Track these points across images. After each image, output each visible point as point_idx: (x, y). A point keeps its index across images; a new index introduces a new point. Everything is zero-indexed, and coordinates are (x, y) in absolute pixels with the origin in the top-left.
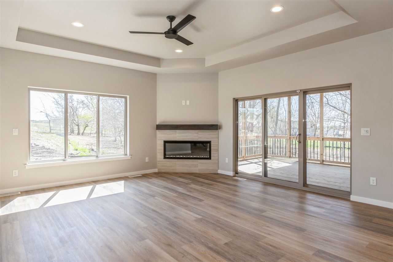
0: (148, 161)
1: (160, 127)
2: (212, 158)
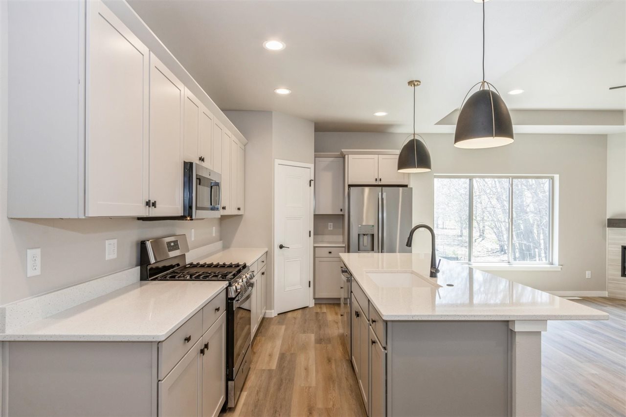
0: (590, 277)
1: (615, 223)
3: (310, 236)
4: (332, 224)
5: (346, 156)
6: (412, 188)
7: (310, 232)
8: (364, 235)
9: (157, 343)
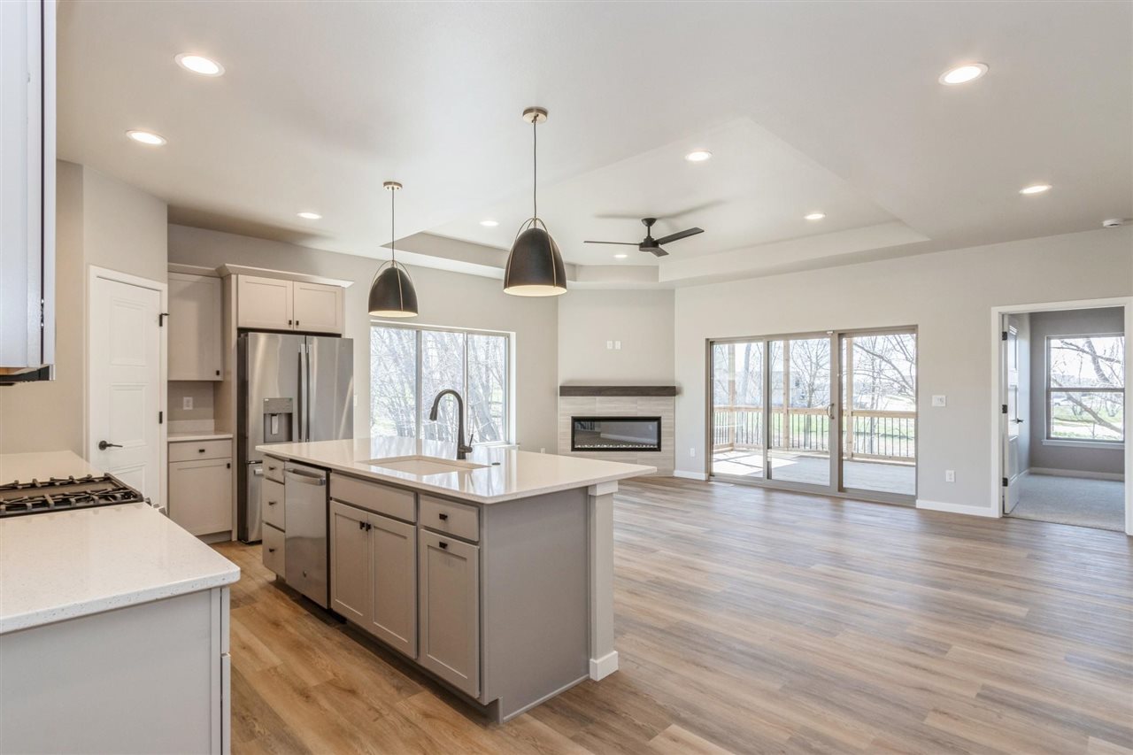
1: (567, 391)
2: (662, 449)
3: (161, 421)
4: (191, 399)
5: (234, 277)
6: (352, 340)
7: (161, 413)
8: (273, 415)
9: (219, 589)
